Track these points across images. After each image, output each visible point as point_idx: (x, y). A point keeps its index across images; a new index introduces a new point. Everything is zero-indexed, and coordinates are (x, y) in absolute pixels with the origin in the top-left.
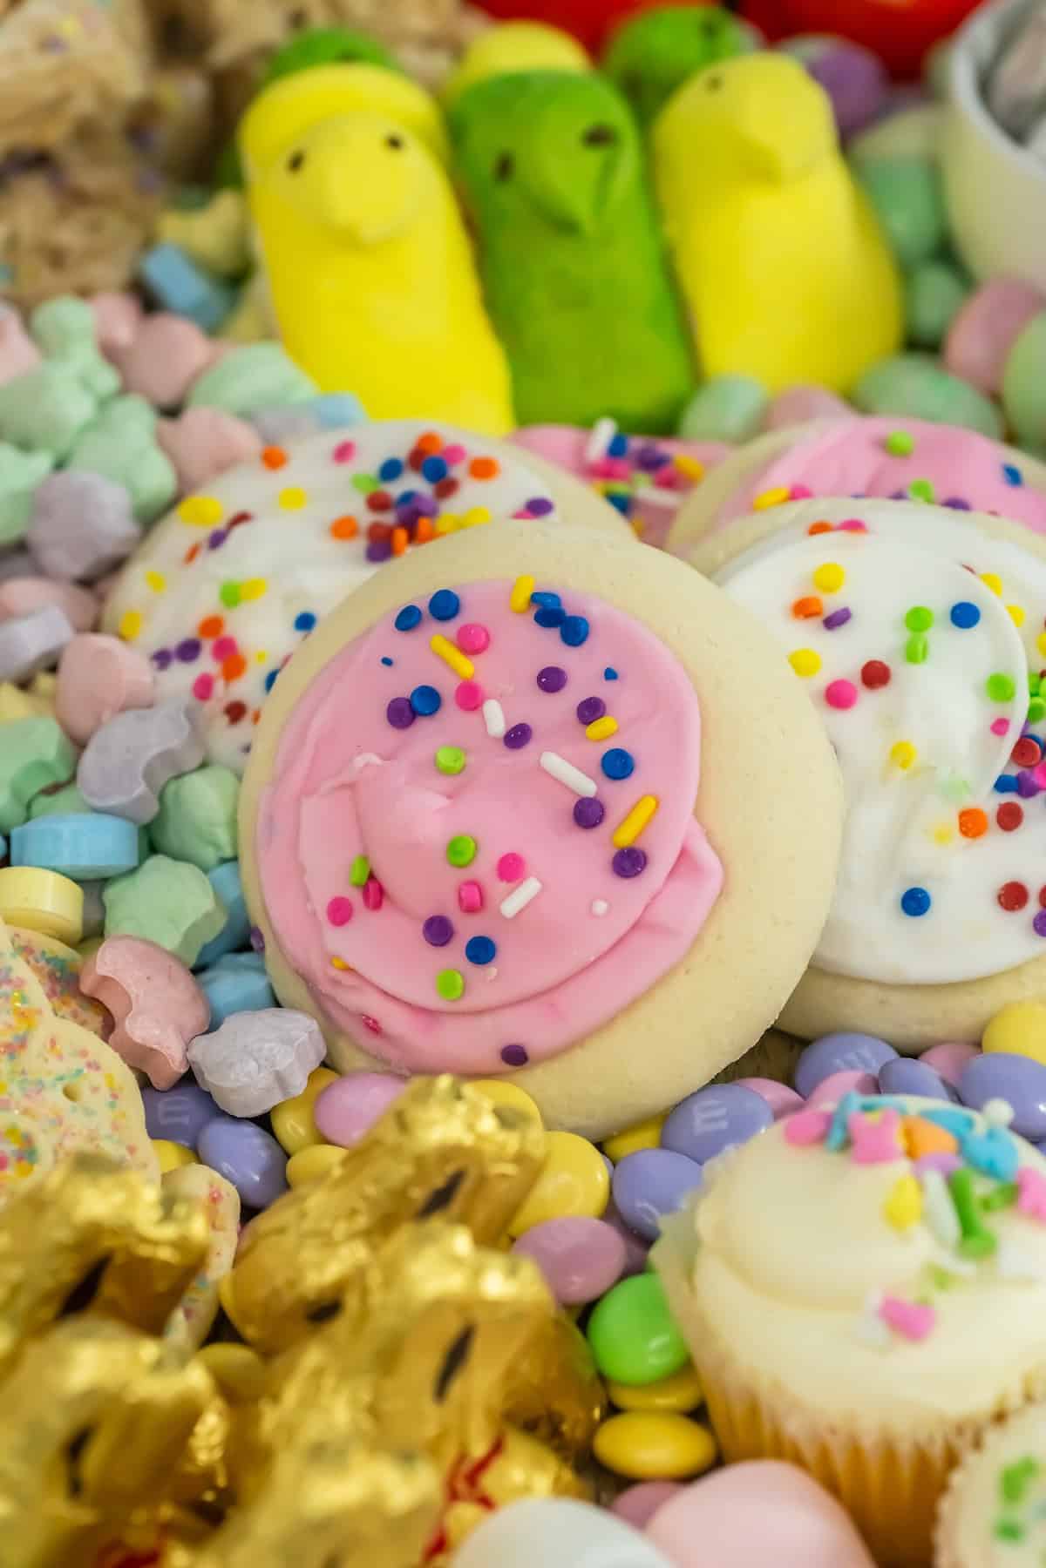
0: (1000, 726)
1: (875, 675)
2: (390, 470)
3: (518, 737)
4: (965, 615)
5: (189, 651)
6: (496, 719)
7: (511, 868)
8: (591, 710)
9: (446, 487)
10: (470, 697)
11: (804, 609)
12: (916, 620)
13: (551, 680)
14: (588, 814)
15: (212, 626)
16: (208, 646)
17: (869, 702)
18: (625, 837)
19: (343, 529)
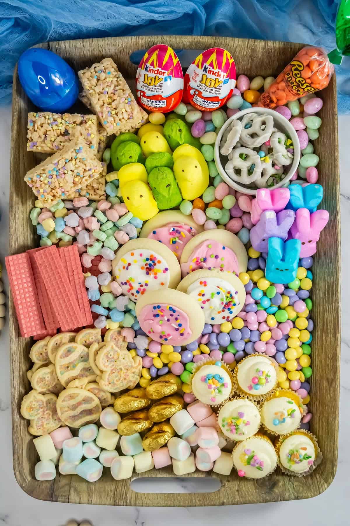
0: (222, 303)
1: (208, 300)
2: (147, 259)
3: (168, 320)
4: (218, 293)
5: (126, 283)
6: (166, 318)
7: (169, 335)
8: (177, 319)
9: (155, 264)
10: (163, 316)
11: (200, 295)
12: (212, 295)
13: (172, 315)
14: (177, 330)
15: (128, 281)
16: (128, 284)
17: (207, 303)
18: (181, 332)
19: (142, 268)
